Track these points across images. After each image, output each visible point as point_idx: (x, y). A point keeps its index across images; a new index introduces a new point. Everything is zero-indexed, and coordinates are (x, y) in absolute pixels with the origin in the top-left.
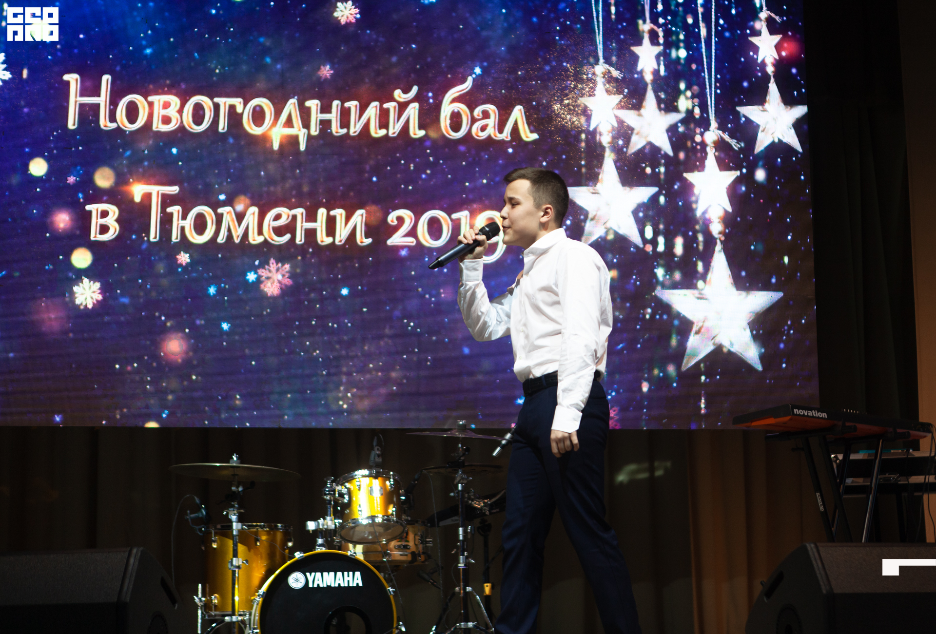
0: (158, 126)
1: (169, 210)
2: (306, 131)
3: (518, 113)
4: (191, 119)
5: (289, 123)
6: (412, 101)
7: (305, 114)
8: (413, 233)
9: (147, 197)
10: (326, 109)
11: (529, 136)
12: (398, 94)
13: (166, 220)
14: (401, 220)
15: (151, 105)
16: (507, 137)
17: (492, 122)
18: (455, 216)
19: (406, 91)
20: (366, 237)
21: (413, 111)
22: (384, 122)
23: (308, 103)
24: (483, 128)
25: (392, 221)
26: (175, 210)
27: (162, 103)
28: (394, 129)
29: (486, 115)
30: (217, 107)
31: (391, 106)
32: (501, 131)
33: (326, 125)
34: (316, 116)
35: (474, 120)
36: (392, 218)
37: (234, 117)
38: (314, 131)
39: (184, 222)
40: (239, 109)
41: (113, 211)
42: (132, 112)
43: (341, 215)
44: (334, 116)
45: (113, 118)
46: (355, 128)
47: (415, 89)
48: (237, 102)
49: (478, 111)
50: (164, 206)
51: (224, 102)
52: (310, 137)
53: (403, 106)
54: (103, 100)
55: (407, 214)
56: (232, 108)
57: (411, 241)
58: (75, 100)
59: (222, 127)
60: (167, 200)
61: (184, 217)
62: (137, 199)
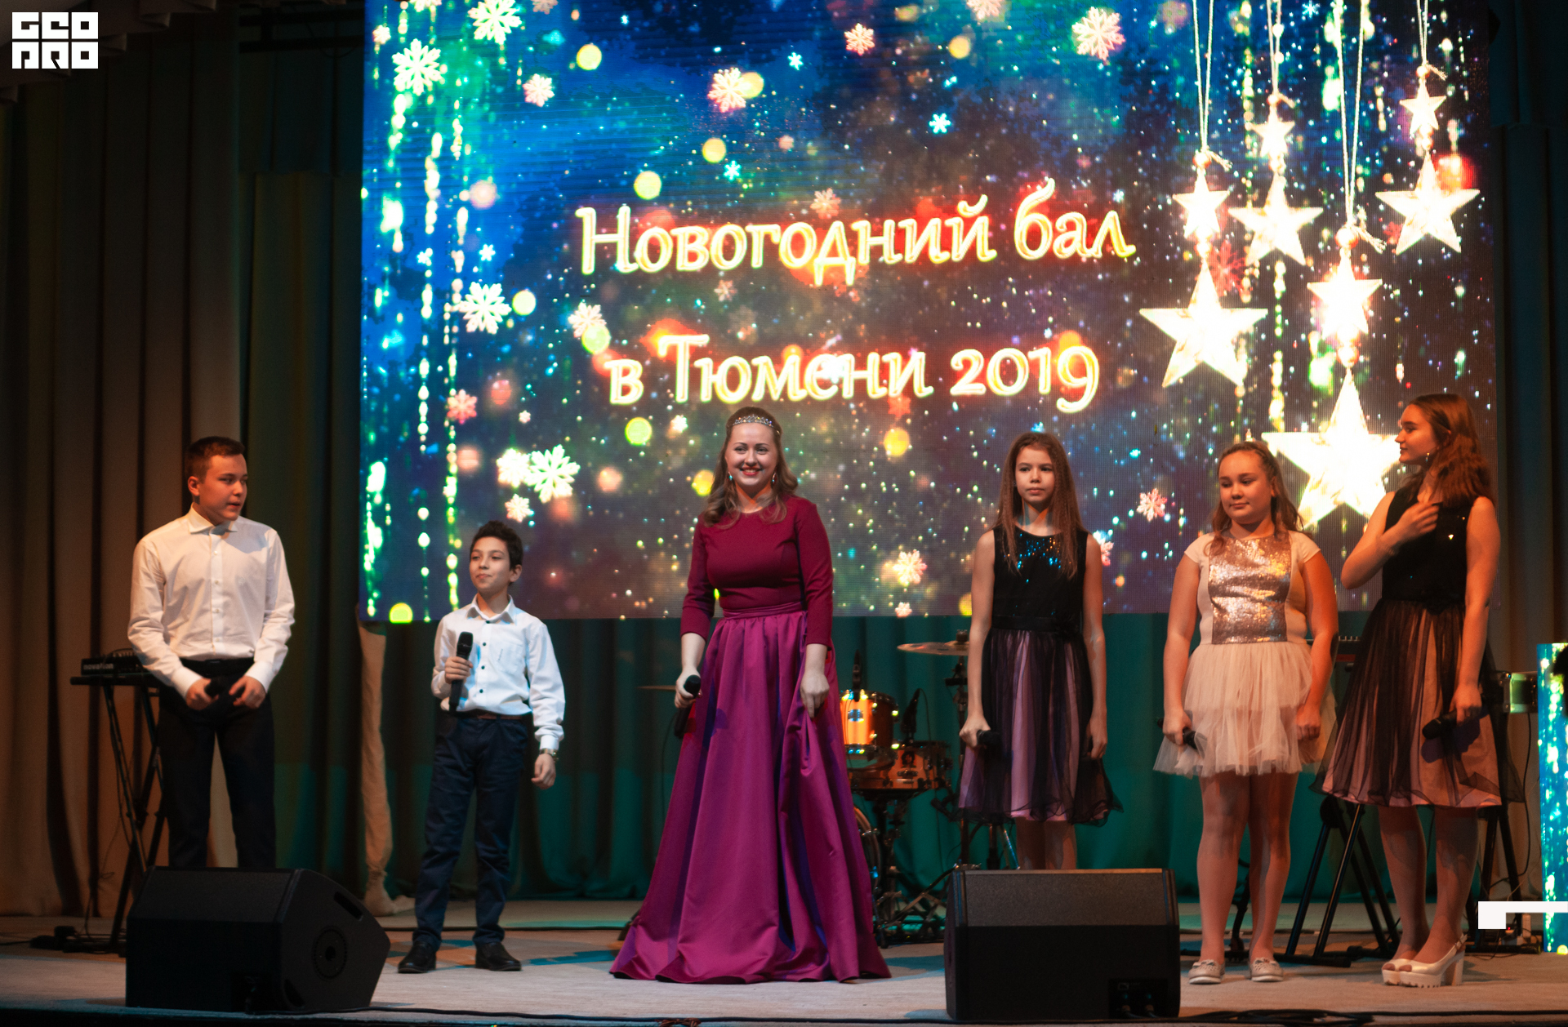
0: (683, 265)
1: (697, 363)
2: (853, 259)
3: (1111, 223)
4: (721, 254)
5: (834, 252)
6: (982, 214)
7: (852, 238)
8: (982, 378)
9: (673, 351)
10: (877, 232)
11: (1125, 250)
12: (963, 206)
13: (695, 376)
14: (967, 364)
15: (675, 239)
16: (1097, 253)
17: (1079, 234)
18: (1032, 355)
19: (972, 202)
20: (927, 385)
21: (982, 227)
22: (946, 244)
23: (855, 226)
24: (1068, 243)
25: (957, 365)
26: (705, 364)
27: (687, 237)
28: (958, 253)
29: (1071, 226)
30: (749, 237)
31: (954, 223)
32: (1089, 245)
33: (877, 251)
34: (866, 241)
35: (1056, 233)
36: (956, 362)
37: (771, 249)
38: (864, 258)
39: (715, 376)
40: (775, 239)
41: (636, 368)
42: (654, 252)
43: (896, 360)
44: (887, 240)
45: (632, 260)
46: (911, 255)
47: (984, 199)
48: (773, 229)
49: (1062, 221)
50: (693, 359)
51: (758, 231)
52: (858, 267)
53: (969, 223)
54: (621, 238)
55: (973, 355)
56: (767, 238)
57: (980, 390)
58: (591, 239)
59: (757, 262)
60: (696, 353)
61: (715, 371)
62: (662, 353)
